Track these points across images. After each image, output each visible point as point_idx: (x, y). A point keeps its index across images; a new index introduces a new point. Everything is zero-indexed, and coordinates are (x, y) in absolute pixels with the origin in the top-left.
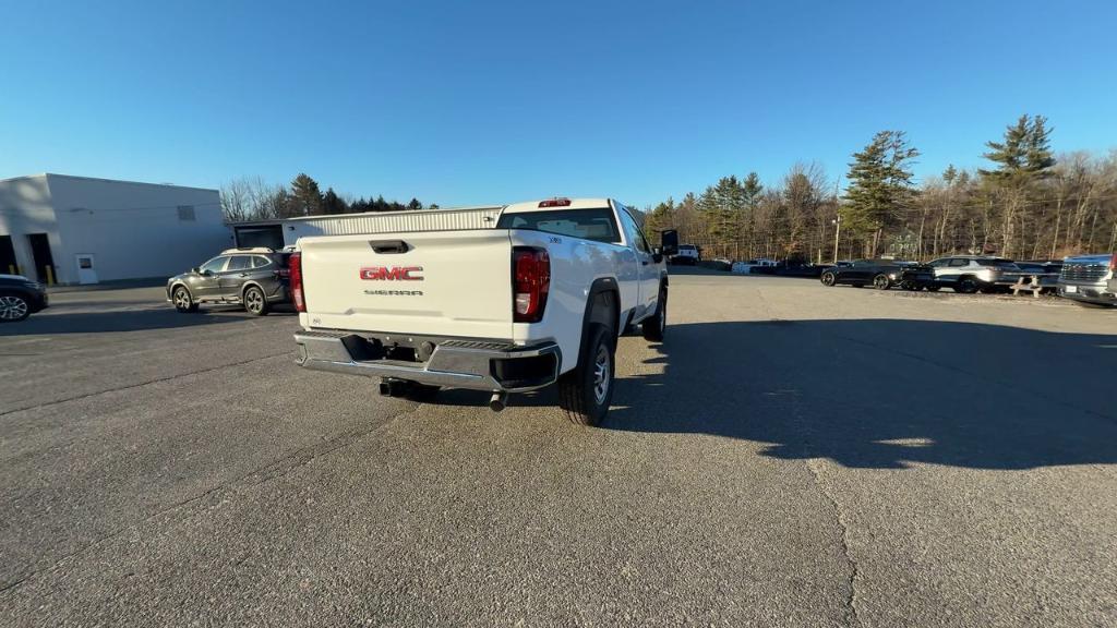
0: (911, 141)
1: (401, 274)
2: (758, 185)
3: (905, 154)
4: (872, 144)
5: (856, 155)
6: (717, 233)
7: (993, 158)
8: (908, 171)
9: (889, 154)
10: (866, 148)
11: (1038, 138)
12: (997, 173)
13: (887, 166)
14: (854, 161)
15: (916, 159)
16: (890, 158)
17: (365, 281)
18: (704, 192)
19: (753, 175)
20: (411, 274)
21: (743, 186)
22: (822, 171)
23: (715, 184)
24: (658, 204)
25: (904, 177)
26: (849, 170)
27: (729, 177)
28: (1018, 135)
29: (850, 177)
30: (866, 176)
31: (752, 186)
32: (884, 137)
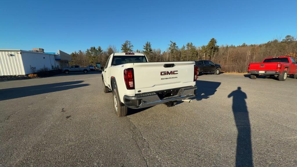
0: (132, 43)
1: (172, 73)
2: (101, 50)
3: (131, 46)
4: (125, 43)
5: (122, 45)
6: (92, 62)
7: (144, 48)
8: (132, 50)
9: (129, 45)
10: (124, 44)
11: (150, 46)
12: (145, 52)
13: (128, 48)
14: (122, 46)
15: (133, 47)
16: (129, 47)
17: (162, 76)
18: (86, 50)
19: (100, 47)
20: (175, 73)
21: (97, 50)
22: (115, 48)
23: (89, 48)
24: (71, 53)
25: (132, 51)
26: (121, 48)
27: (93, 47)
28: (147, 45)
29: (122, 50)
30: (125, 50)
31: (100, 50)
32: (127, 41)
